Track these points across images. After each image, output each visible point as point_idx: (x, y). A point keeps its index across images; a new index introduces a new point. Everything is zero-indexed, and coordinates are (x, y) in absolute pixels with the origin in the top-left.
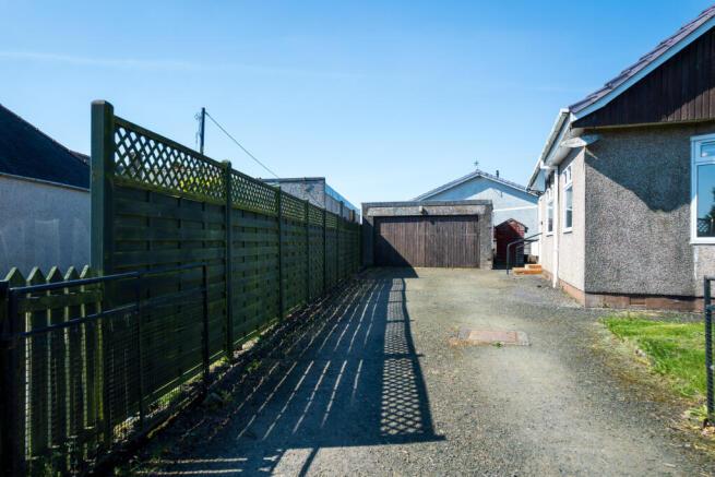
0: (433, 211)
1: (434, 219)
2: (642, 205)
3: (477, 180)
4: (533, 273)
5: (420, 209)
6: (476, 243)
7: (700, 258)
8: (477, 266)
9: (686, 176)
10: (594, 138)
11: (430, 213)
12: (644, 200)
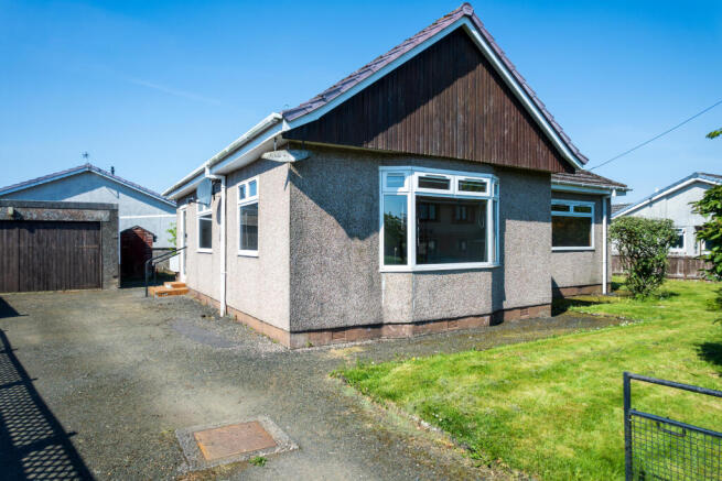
0: (31, 215)
1: (33, 225)
2: (342, 232)
3: (86, 177)
4: (177, 293)
5: (10, 210)
6: (97, 258)
7: (387, 286)
8: (99, 285)
9: (375, 205)
10: (304, 154)
11: (28, 217)
12: (344, 227)
